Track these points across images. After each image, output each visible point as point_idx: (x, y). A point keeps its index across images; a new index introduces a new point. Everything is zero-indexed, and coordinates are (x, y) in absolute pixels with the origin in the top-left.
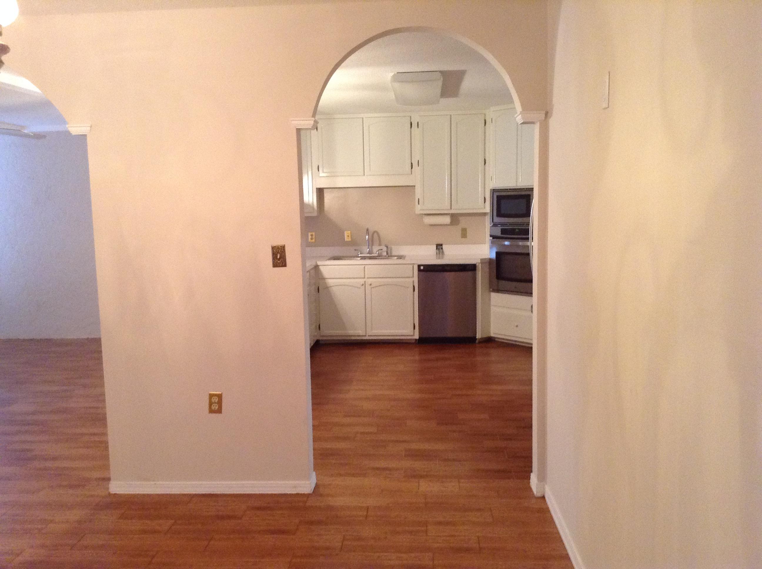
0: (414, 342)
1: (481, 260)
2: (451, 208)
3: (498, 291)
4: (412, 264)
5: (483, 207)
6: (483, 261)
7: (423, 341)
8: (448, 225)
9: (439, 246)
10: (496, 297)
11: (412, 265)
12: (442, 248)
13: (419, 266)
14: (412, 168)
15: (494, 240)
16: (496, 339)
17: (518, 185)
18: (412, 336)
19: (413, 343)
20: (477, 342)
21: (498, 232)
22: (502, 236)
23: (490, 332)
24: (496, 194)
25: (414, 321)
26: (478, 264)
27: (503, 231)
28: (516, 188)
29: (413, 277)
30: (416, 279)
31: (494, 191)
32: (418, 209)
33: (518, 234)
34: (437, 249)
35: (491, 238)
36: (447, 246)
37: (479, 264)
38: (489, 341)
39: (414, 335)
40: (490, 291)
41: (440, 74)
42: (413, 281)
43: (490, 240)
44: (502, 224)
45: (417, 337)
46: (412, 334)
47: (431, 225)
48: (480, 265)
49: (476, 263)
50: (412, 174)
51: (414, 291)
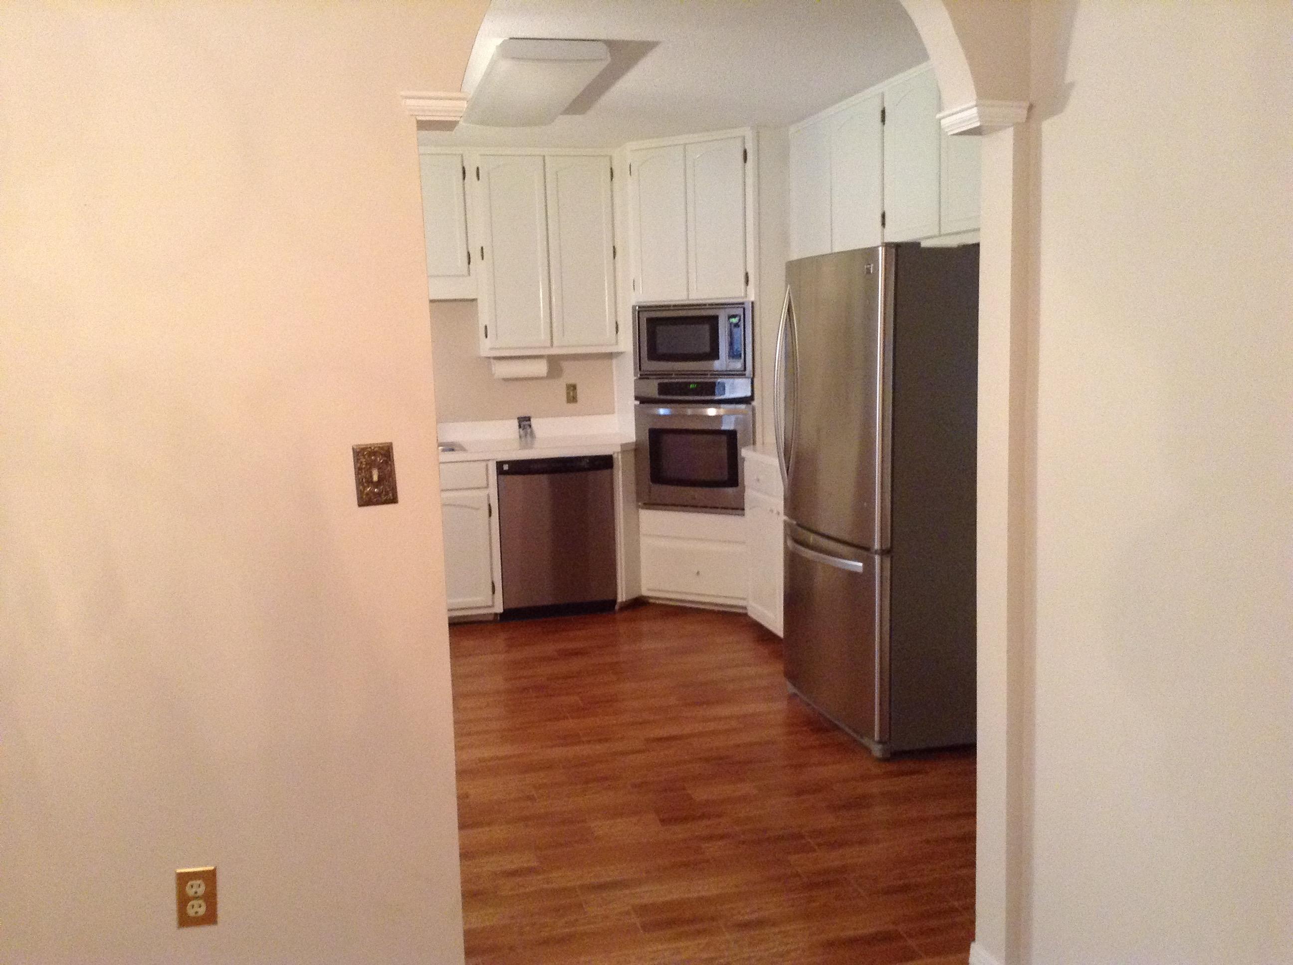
0: (491, 618)
1: (622, 445)
2: (552, 345)
3: (651, 504)
4: (484, 460)
5: (614, 341)
6: (625, 448)
7: (509, 616)
8: (542, 378)
9: (524, 422)
10: (650, 519)
11: (484, 464)
12: (530, 426)
13: (500, 464)
14: (469, 263)
15: (642, 405)
16: (651, 601)
17: (691, 298)
18: (490, 607)
19: (490, 622)
20: (617, 607)
21: (652, 389)
22: (662, 397)
23: (640, 587)
24: (645, 316)
25: (492, 578)
26: (615, 456)
27: (664, 389)
28: (687, 302)
29: (487, 487)
30: (493, 491)
31: (640, 310)
32: (486, 348)
33: (696, 392)
34: (520, 427)
35: (638, 403)
36: (541, 420)
37: (618, 456)
38: (639, 603)
39: (492, 606)
40: (638, 507)
41: (605, 47)
42: (488, 496)
43: (635, 406)
44: (659, 375)
45: (499, 609)
46: (490, 603)
47: (506, 380)
48: (620, 455)
49: (612, 453)
50: (469, 274)
51: (490, 515)
